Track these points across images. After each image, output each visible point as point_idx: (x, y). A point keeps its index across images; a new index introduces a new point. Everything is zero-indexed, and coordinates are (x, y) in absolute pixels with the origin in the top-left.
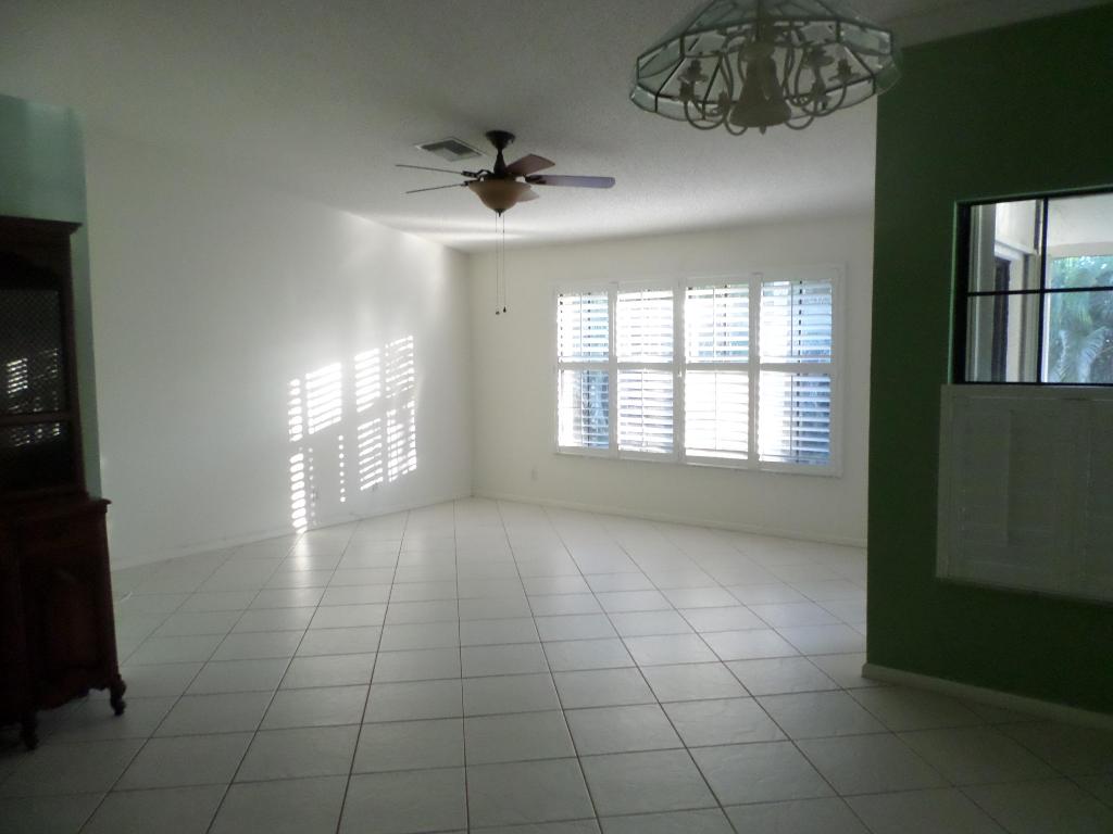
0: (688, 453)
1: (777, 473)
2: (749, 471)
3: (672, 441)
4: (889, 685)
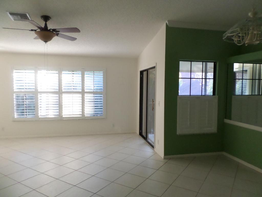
0: (64, 116)
1: (90, 119)
2: (82, 119)
3: (58, 113)
4: (170, 159)
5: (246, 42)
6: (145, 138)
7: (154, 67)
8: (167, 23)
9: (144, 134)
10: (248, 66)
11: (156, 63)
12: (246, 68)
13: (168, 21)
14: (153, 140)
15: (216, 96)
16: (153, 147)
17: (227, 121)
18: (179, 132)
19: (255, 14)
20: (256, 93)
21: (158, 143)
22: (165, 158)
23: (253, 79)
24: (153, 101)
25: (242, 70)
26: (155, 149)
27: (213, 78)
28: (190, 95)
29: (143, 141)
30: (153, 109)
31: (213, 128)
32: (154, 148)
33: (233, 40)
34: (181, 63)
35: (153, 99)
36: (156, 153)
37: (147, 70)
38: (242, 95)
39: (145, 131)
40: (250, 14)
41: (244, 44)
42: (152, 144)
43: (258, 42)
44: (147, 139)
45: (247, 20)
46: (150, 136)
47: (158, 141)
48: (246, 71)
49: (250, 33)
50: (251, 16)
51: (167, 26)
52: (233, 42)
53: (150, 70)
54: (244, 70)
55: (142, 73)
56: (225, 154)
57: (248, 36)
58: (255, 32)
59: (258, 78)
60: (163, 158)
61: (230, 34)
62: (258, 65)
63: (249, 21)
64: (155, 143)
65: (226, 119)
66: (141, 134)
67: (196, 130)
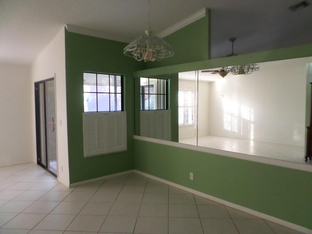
4: (77, 186)
5: (144, 59)
6: (46, 167)
7: (52, 79)
8: (66, 27)
9: (44, 162)
10: (154, 81)
11: (55, 74)
12: (153, 82)
13: (68, 25)
14: (55, 168)
15: (125, 112)
16: (55, 176)
17: (136, 137)
18: (86, 154)
19: (150, 32)
20: (162, 108)
21: (62, 170)
22: (70, 187)
23: (158, 94)
24: (54, 120)
25: (148, 84)
26: (59, 179)
27: (120, 93)
28: (97, 112)
29: (43, 171)
30: (54, 129)
31: (122, 146)
32: (57, 177)
33: (133, 55)
34: (85, 75)
35: (53, 118)
36: (60, 183)
37: (44, 82)
38: (149, 110)
39: (45, 158)
40: (146, 32)
41: (143, 60)
42: (55, 173)
43: (154, 60)
44: (48, 168)
45: (144, 38)
46: (52, 164)
47: (62, 168)
48: (153, 86)
49: (147, 50)
50: (148, 34)
51: (66, 31)
52: (133, 57)
53: (48, 82)
54: (150, 84)
55: (37, 85)
56: (136, 171)
57: (146, 53)
58: (151, 50)
59: (163, 93)
60: (68, 187)
61: (130, 49)
62: (162, 80)
63: (146, 38)
64: (58, 171)
65: (135, 135)
66: (39, 163)
67: (105, 150)
